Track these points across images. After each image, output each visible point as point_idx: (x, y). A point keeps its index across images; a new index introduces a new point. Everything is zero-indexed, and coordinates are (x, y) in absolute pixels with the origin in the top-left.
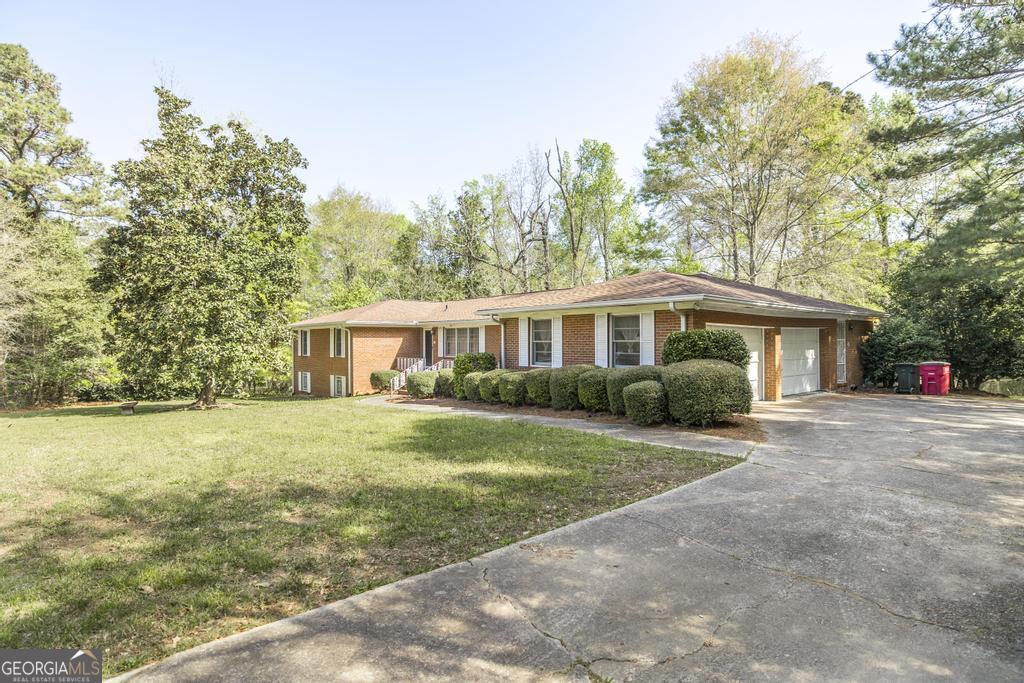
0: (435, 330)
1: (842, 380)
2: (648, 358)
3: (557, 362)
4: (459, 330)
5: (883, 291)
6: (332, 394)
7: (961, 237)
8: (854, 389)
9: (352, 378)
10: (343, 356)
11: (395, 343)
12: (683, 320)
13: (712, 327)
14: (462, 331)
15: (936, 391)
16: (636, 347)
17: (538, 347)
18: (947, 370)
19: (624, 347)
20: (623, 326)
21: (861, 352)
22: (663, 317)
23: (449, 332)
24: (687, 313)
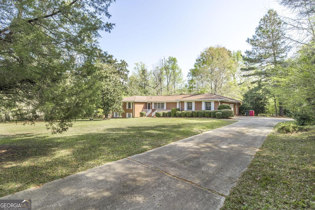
0: (151, 103)
1: (237, 114)
2: (213, 109)
3: (193, 109)
4: (158, 103)
5: (242, 98)
6: (127, 117)
7: (256, 89)
8: (238, 115)
9: (134, 113)
10: (131, 108)
11: (142, 106)
12: (220, 103)
13: (223, 104)
14: (159, 103)
15: (252, 115)
16: (210, 107)
17: (188, 107)
18: (254, 112)
19: (207, 107)
20: (208, 104)
21: (239, 108)
22: (216, 102)
23: (155, 104)
24: (220, 102)
